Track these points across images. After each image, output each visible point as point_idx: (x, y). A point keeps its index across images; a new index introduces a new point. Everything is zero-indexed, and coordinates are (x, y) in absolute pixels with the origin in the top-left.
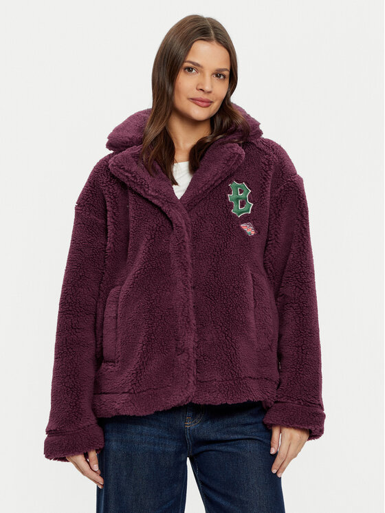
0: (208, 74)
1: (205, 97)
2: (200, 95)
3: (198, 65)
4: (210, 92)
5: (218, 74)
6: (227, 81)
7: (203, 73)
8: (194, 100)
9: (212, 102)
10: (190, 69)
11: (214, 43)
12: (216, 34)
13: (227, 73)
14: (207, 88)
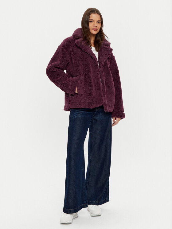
0: (96, 22)
1: (96, 28)
2: (94, 28)
3: (93, 20)
4: (97, 27)
5: (98, 22)
6: (101, 24)
7: (94, 22)
8: (93, 29)
9: (97, 29)
10: (91, 21)
11: (96, 14)
12: (97, 12)
13: (100, 21)
14: (96, 25)
